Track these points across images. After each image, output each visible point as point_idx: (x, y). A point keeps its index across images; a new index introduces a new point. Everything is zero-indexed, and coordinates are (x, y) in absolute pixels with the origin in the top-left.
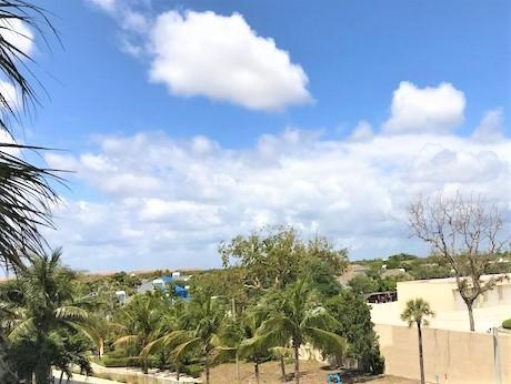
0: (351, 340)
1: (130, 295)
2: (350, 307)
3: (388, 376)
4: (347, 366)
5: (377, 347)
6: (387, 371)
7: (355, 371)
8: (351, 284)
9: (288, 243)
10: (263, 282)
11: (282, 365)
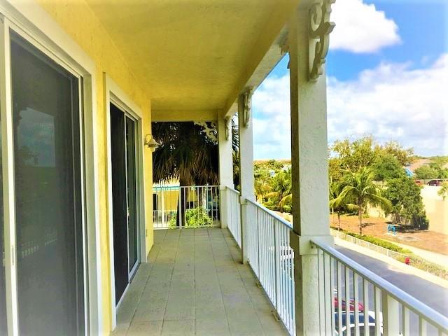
0: (405, 207)
1: (277, 172)
2: (406, 185)
3: (431, 232)
4: (403, 223)
5: (425, 213)
6: (431, 228)
7: (409, 226)
8: (416, 172)
9: (369, 144)
10: (351, 167)
11: (360, 218)
